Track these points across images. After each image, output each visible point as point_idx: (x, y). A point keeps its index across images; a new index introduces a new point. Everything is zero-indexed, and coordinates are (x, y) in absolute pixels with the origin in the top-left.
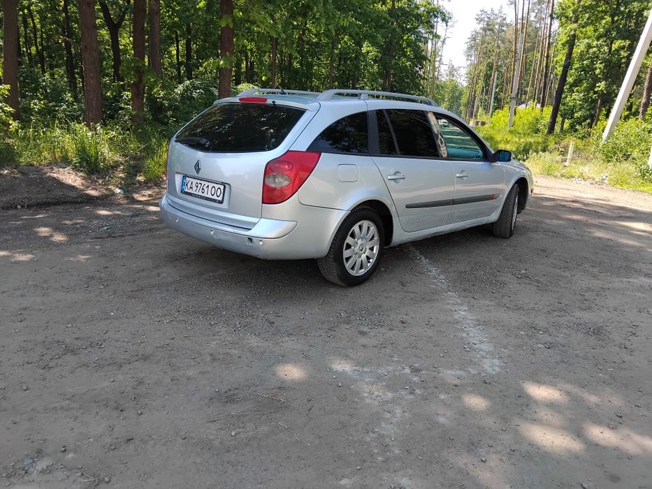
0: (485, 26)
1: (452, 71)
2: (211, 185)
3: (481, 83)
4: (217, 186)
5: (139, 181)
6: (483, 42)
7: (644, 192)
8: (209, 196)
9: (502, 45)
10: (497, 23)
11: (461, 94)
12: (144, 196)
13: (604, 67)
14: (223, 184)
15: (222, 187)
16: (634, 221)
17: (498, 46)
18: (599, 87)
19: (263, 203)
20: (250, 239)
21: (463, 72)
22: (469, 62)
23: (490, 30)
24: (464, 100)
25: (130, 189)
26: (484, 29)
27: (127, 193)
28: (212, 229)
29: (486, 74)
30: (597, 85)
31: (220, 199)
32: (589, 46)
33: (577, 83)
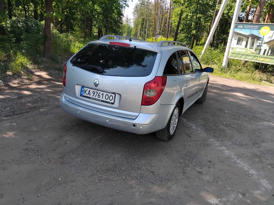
0: (141, 3)
1: (128, 20)
2: (105, 94)
3: (140, 27)
4: (110, 95)
5: (9, 75)
6: (141, 9)
7: (223, 77)
8: (104, 99)
9: (148, 11)
10: (146, 2)
11: (131, 31)
12: (14, 83)
13: (195, 24)
14: (114, 93)
15: (113, 95)
16: (235, 92)
17: (146, 11)
18: (193, 32)
19: (142, 105)
20: (134, 125)
21: (132, 21)
22: (135, 17)
23: (143, 4)
24: (133, 33)
25: (6, 79)
26: (141, 4)
27: (5, 82)
28: (107, 119)
29: (142, 23)
30: (192, 31)
31: (112, 101)
32: (187, 15)
33: (183, 30)
